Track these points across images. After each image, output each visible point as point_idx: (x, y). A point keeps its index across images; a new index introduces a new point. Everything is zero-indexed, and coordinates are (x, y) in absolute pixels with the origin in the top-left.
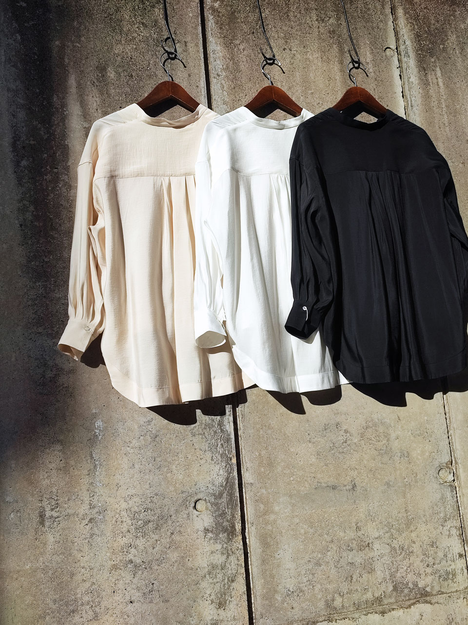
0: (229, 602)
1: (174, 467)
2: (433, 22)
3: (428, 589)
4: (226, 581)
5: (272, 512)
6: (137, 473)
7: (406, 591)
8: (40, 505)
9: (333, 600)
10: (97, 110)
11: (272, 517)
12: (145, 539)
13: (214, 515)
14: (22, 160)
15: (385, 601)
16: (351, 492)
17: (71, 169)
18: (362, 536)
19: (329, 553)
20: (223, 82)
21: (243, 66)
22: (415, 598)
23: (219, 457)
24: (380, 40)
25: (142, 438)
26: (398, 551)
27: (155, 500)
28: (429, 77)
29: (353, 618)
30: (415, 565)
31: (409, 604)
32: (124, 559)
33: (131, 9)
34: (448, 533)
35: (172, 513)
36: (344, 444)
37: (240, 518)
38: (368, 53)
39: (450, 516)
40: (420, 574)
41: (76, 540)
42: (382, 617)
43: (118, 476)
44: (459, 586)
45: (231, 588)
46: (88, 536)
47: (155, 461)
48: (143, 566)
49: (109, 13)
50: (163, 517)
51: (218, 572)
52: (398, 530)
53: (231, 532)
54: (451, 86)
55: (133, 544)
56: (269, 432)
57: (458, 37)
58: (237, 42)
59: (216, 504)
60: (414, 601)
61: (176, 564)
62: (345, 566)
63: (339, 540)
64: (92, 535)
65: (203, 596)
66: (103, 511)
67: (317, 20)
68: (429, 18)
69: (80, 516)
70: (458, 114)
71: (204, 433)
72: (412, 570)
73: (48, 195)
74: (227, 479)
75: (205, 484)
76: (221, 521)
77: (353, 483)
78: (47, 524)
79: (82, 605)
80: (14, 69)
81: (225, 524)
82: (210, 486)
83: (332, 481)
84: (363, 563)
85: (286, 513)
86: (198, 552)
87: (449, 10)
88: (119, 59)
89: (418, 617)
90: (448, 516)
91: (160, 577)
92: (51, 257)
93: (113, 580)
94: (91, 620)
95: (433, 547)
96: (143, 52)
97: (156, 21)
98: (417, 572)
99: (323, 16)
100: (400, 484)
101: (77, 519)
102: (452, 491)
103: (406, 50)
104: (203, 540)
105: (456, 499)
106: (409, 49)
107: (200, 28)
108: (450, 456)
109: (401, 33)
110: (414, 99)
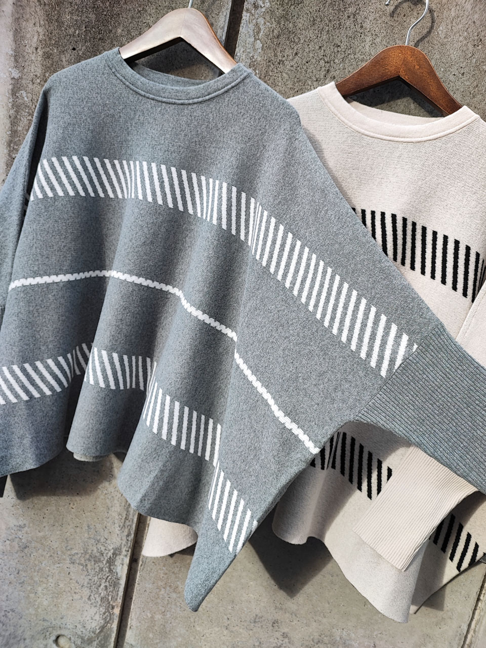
10: (37, 49)
20: (261, 21)
23: (98, 599)
27: (8, 614)
35: (26, 636)
50: (16, 636)
71: (86, 565)
74: (103, 628)
75: (73, 622)
82: (79, 626)
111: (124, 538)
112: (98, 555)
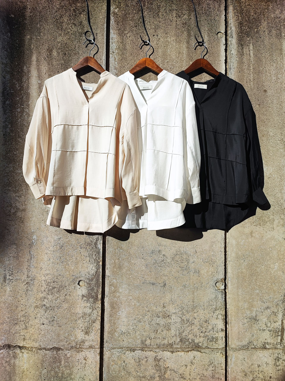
0: (91, 332)
1: (70, 263)
2: (252, 14)
3: (200, 344)
4: (91, 322)
5: (118, 292)
6: (51, 263)
7: (187, 343)
8: (5, 273)
9: (146, 341)
10: (46, 73)
11: (118, 294)
12: (52, 296)
13: (88, 289)
14: (6, 101)
15: (175, 346)
16: (163, 288)
17: (30, 106)
18: (166, 311)
19: (146, 317)
20: (116, 56)
21: (128, 47)
22: (192, 348)
23: (93, 261)
24: (215, 27)
25: (55, 246)
26: (185, 322)
27: (59, 278)
28: (245, 50)
29: (156, 352)
30: (194, 330)
31: (188, 350)
32: (42, 303)
33: (68, 16)
34: (216, 317)
35: (66, 285)
36: (162, 262)
37: (101, 292)
38: (206, 36)
39: (219, 308)
40: (197, 336)
41: (20, 291)
42: (172, 354)
43: (41, 264)
44: (219, 346)
45: (93, 326)
46: (25, 290)
47: (60, 258)
48: (50, 308)
49: (56, 19)
50: (62, 286)
51: (87, 317)
52: (187, 311)
53: (96, 299)
54: (258, 55)
55: (46, 297)
56: (121, 251)
57: (268, 23)
58: (126, 32)
59: (89, 284)
60: (191, 349)
61: (66, 310)
62: (154, 325)
63: (152, 311)
64: (27, 290)
65: (78, 327)
66: (33, 279)
67: (176, 17)
68: (250, 12)
69: (22, 280)
70: (260, 74)
71: (87, 248)
72: (192, 333)
73: (18, 119)
74: (97, 272)
75: (84, 273)
76: (91, 292)
77: (164, 283)
78: (7, 282)
79: (20, 321)
80: (6, 52)
81: (93, 294)
83: (153, 281)
84: (164, 325)
85: (125, 293)
86: (78, 306)
87: (265, 5)
88: (59, 44)
89: (193, 358)
90: (218, 308)
91: (58, 315)
92: (17, 152)
93: (36, 313)
94: (24, 329)
95: (206, 322)
96: (73, 40)
97: (81, 22)
98: (195, 335)
99: (180, 14)
100: (191, 287)
101: (21, 282)
102: (222, 295)
103: (231, 33)
104: (81, 300)
105: (224, 299)
106: (233, 32)
107: (106, 25)
108: (224, 275)
109: (229, 22)
110: (233, 64)
112: (90, 242)
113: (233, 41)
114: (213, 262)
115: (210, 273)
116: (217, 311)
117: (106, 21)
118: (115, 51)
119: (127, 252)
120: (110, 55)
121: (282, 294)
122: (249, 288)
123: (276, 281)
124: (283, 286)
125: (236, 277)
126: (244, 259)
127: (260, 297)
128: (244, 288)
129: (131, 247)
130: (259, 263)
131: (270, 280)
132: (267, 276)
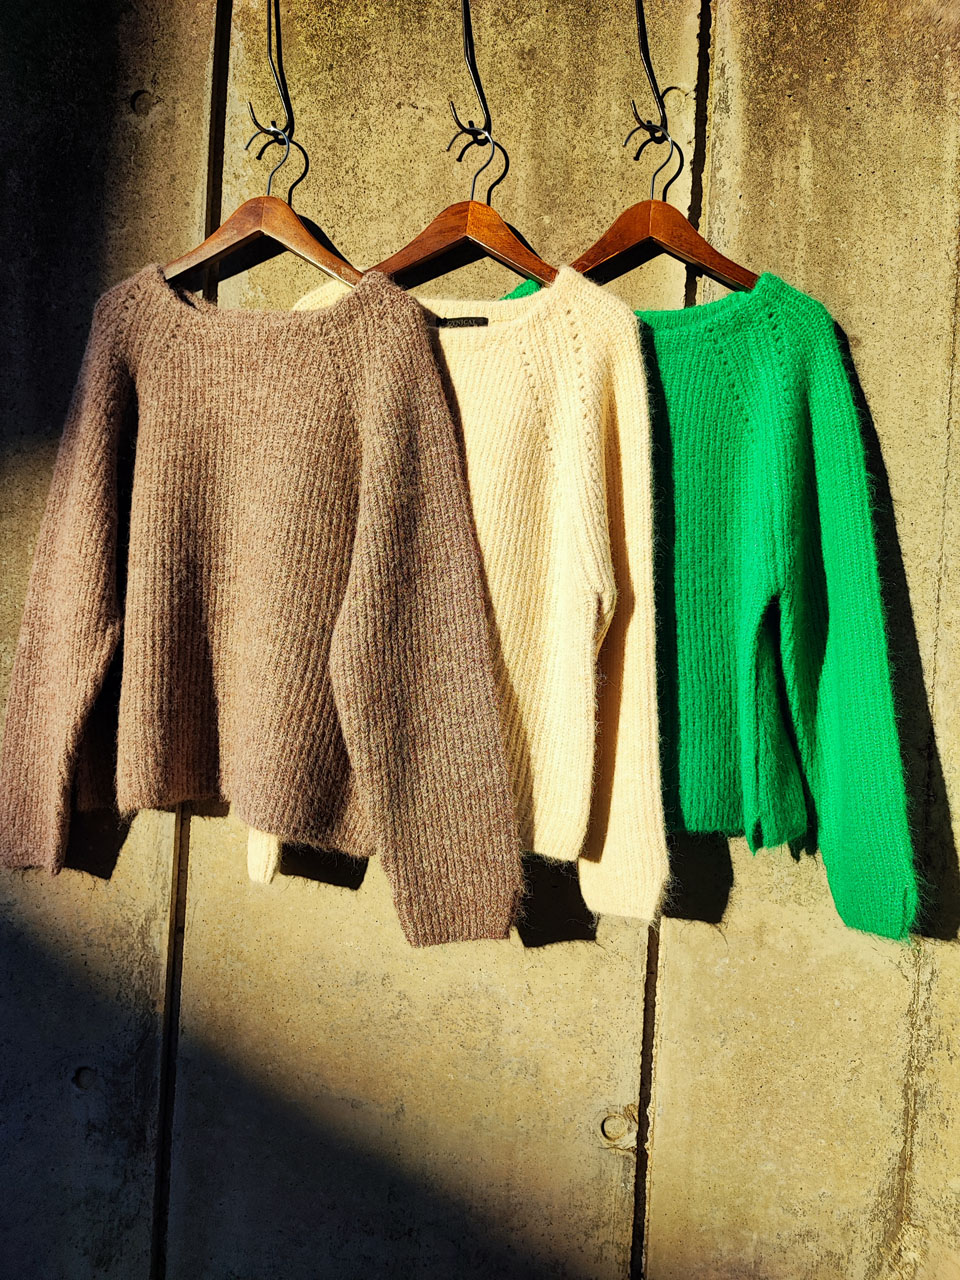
0: (118, 1260)
1: (45, 998)
4: (116, 1223)
5: (220, 1123)
11: (219, 1133)
13: (109, 1102)
18: (400, 1214)
19: (323, 1228)
28: (776, 164)
34: (597, 1252)
35: (31, 1080)
36: (393, 1021)
37: (156, 1118)
39: (610, 1220)
45: (124, 1238)
50: (16, 1083)
51: (103, 1203)
53: (136, 1141)
54: (835, 187)
59: (115, 1084)
61: (30, 1171)
62: (353, 1259)
63: (347, 1209)
65: (70, 1238)
67: (494, 25)
70: (838, 267)
74: (143, 1040)
75: (98, 1042)
76: (121, 1116)
77: (398, 1104)
81: (127, 1122)
82: (107, 1046)
83: (353, 1090)
84: (391, 1263)
85: (246, 1131)
86: (72, 1160)
90: (605, 1219)
95: (553, 1270)
102: (626, 1169)
103: (722, 92)
104: (83, 1141)
105: (633, 1188)
106: (730, 87)
107: (211, 64)
108: (637, 1093)
109: (718, 47)
110: (720, 225)
111: (159, 893)
112: (124, 925)
113: (730, 129)
114: (595, 1036)
115: (583, 1078)
116: (601, 1230)
117: (212, 50)
118: (242, 172)
119: (262, 970)
120: (224, 185)
121: (869, 1186)
122: (737, 1151)
123: (849, 1133)
124: (878, 1154)
125: (686, 1106)
126: (723, 1036)
127: (777, 1190)
128: (716, 1150)
129: (277, 954)
130: (785, 1053)
131: (827, 1128)
132: (813, 1110)
